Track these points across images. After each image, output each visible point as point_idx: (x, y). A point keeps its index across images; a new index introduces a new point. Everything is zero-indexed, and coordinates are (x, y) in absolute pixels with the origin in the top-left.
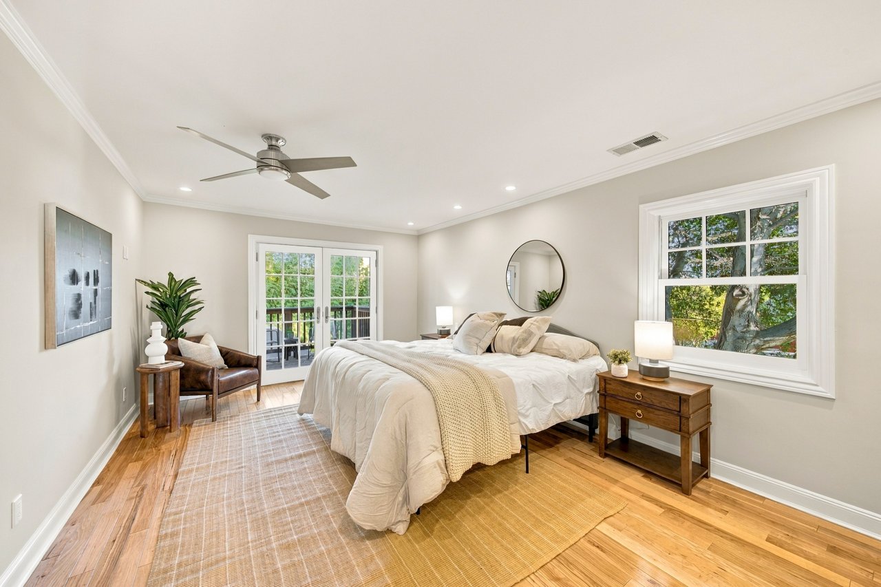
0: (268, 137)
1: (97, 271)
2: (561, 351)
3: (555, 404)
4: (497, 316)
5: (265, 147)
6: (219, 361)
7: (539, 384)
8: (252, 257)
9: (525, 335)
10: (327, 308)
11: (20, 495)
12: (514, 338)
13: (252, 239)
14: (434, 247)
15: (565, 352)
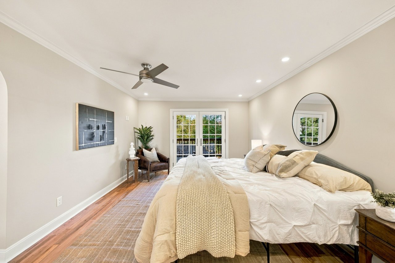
0: (143, 65)
1: (105, 125)
2: (319, 180)
3: (294, 226)
4: (279, 147)
5: (143, 69)
6: (156, 159)
7: (276, 205)
8: (171, 118)
9: (288, 163)
10: (201, 139)
11: (62, 197)
12: (279, 164)
13: (171, 110)
14: (255, 106)
15: (322, 181)
